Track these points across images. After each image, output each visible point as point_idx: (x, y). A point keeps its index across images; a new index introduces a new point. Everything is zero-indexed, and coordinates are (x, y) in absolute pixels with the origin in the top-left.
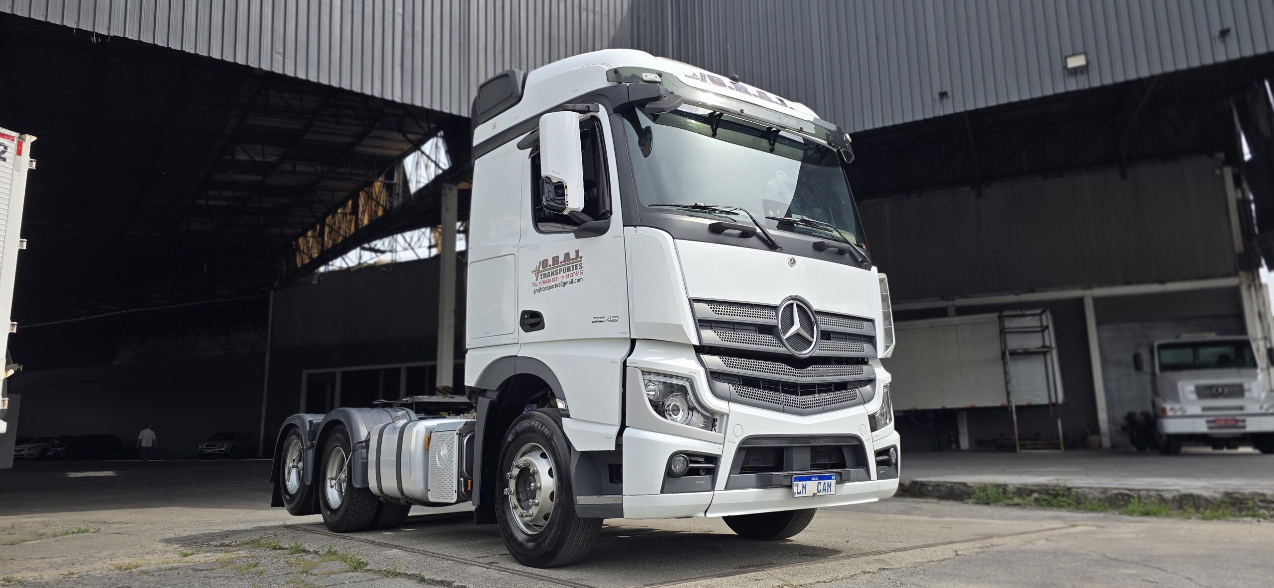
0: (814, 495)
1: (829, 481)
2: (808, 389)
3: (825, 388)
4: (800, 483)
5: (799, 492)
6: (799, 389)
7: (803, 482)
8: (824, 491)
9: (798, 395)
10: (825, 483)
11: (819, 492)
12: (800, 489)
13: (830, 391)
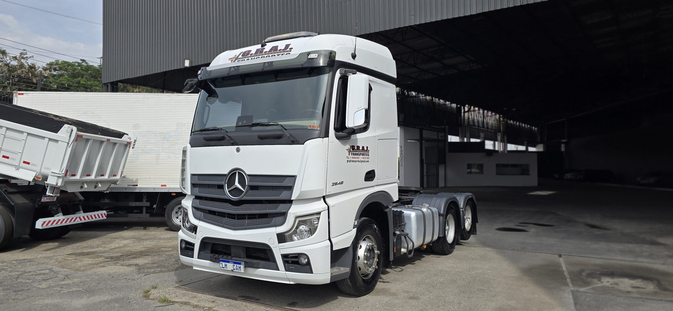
0: (232, 271)
1: (240, 265)
2: (241, 217)
3: (252, 216)
4: (224, 263)
5: (223, 267)
6: (236, 216)
7: (225, 263)
8: (237, 270)
9: (235, 219)
10: (237, 266)
11: (235, 269)
12: (224, 266)
13: (255, 218)
